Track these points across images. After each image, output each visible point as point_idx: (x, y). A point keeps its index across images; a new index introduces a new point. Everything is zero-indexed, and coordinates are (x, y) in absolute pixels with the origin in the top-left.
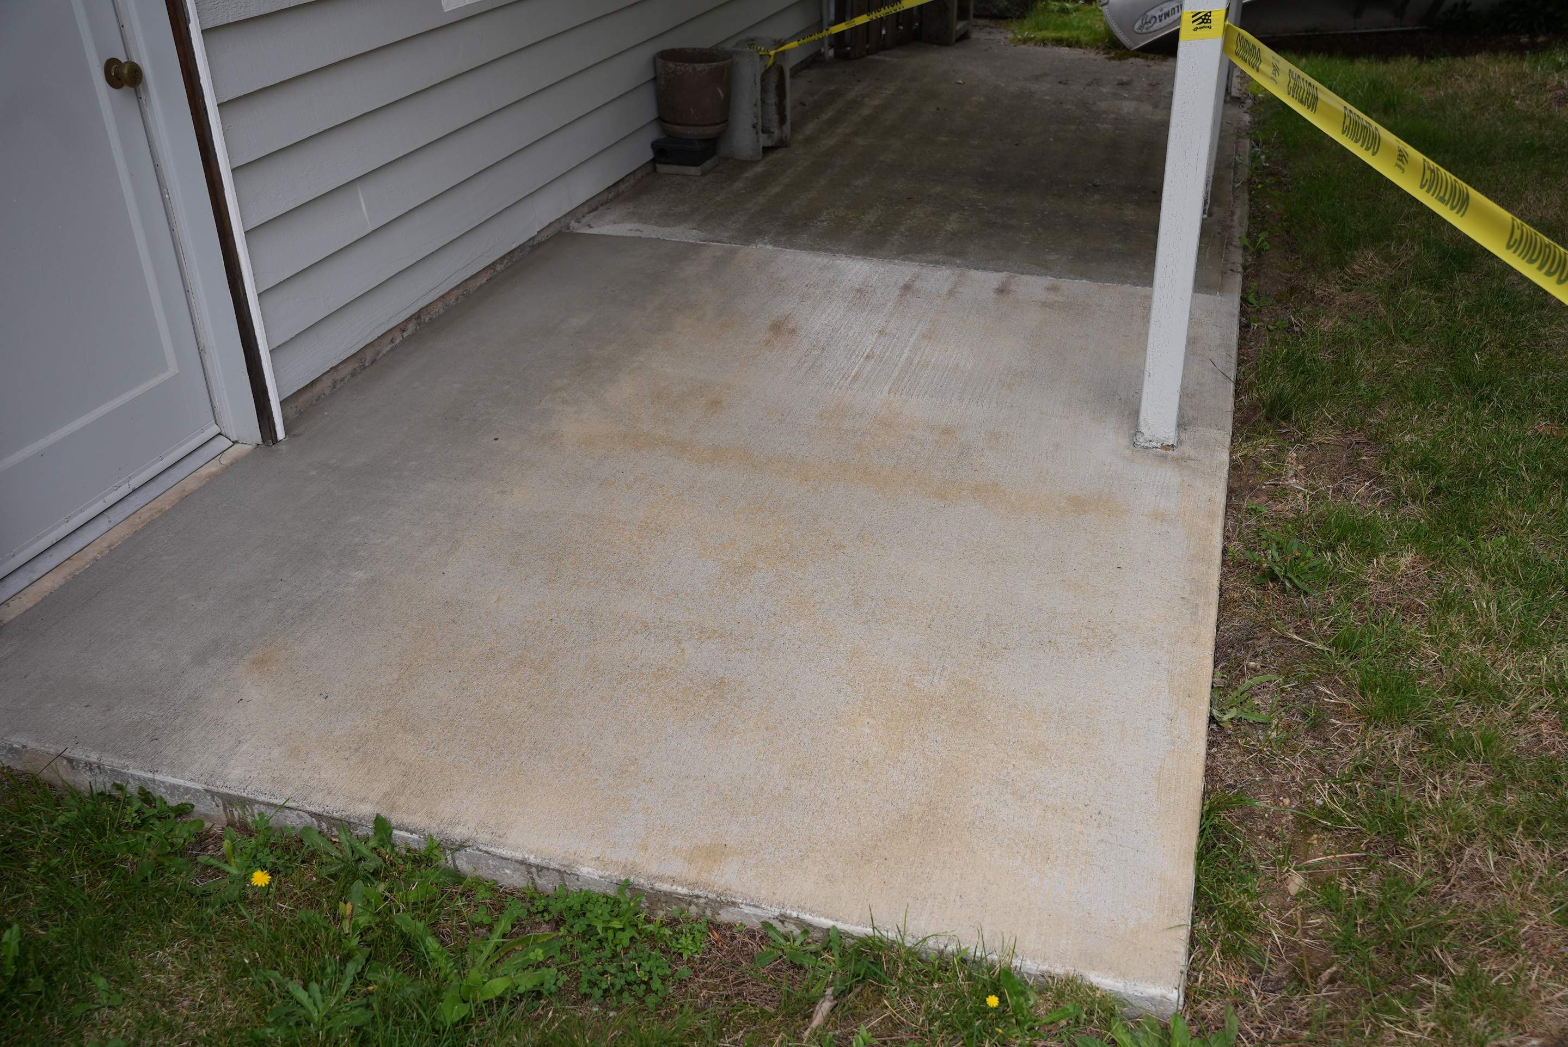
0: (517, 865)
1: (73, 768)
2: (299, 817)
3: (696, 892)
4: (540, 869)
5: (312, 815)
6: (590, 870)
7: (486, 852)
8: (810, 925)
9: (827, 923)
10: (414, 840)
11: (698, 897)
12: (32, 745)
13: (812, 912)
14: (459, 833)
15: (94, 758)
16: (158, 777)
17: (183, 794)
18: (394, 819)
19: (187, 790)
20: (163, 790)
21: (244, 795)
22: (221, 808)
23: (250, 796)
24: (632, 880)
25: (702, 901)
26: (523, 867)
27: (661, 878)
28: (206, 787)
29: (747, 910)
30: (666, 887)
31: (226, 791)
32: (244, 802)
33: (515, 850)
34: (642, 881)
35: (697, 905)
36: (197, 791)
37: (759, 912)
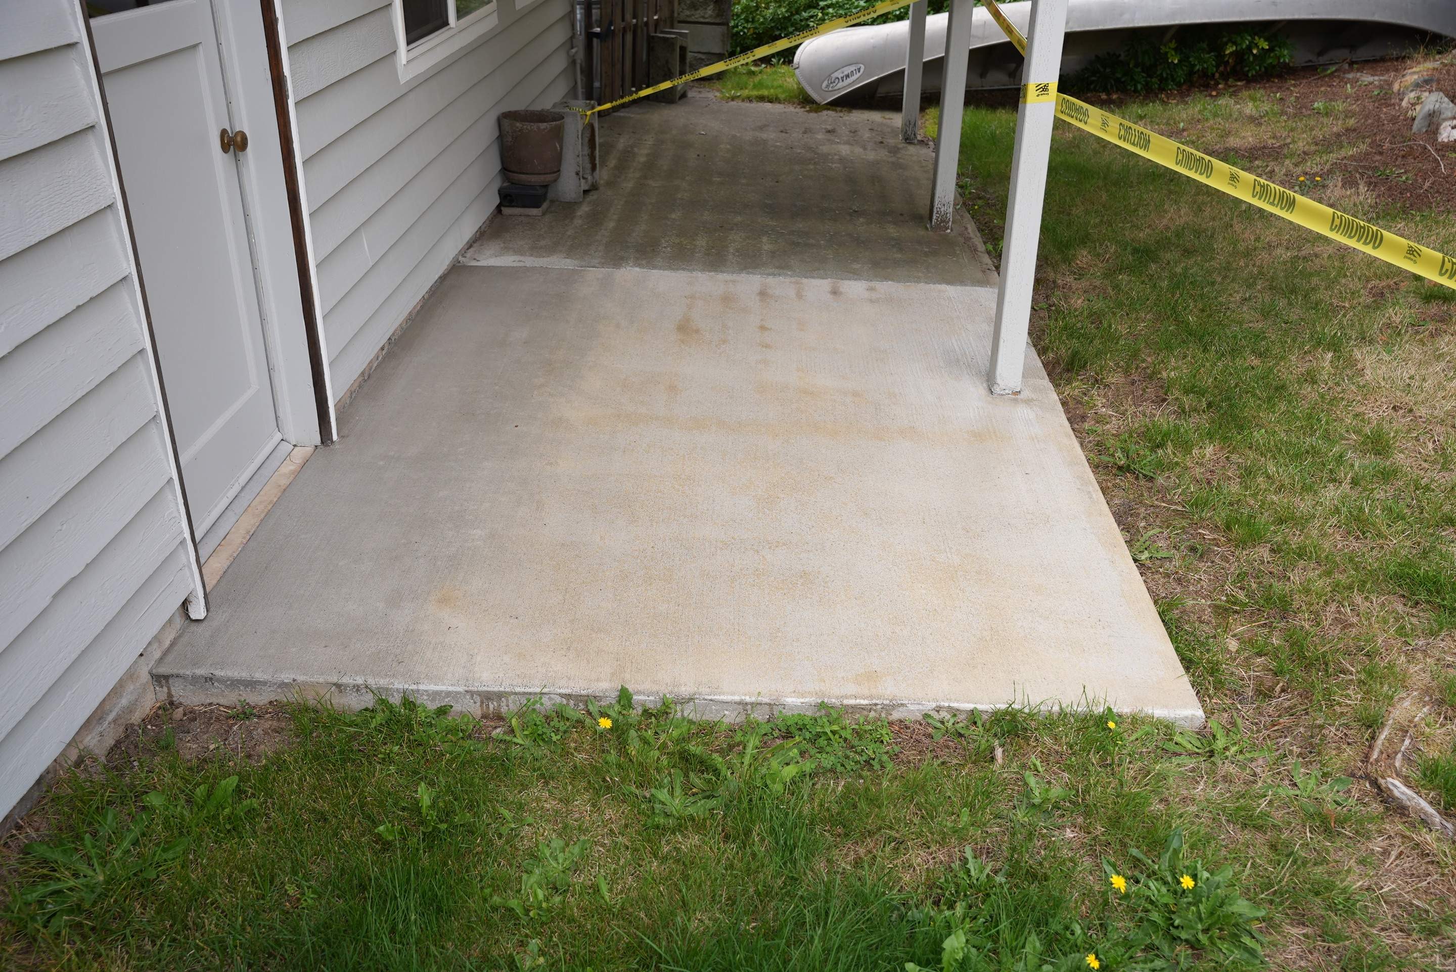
0: (736, 706)
1: (341, 692)
2: (550, 699)
3: (874, 701)
4: (754, 705)
5: (562, 696)
6: (794, 700)
7: (711, 700)
8: (958, 710)
9: (970, 706)
10: (650, 701)
11: (876, 705)
12: (301, 678)
13: (958, 702)
14: (685, 690)
15: (360, 681)
16: (422, 687)
17: (444, 698)
18: (631, 688)
19: (448, 694)
20: (425, 698)
21: (502, 689)
22: (479, 704)
23: (507, 690)
24: (826, 701)
25: (879, 707)
26: (741, 707)
27: (847, 697)
28: (466, 689)
29: (911, 707)
30: (852, 702)
31: (485, 689)
32: (500, 696)
33: (733, 694)
34: (834, 700)
35: (875, 711)
36: (458, 693)
37: (921, 707)
